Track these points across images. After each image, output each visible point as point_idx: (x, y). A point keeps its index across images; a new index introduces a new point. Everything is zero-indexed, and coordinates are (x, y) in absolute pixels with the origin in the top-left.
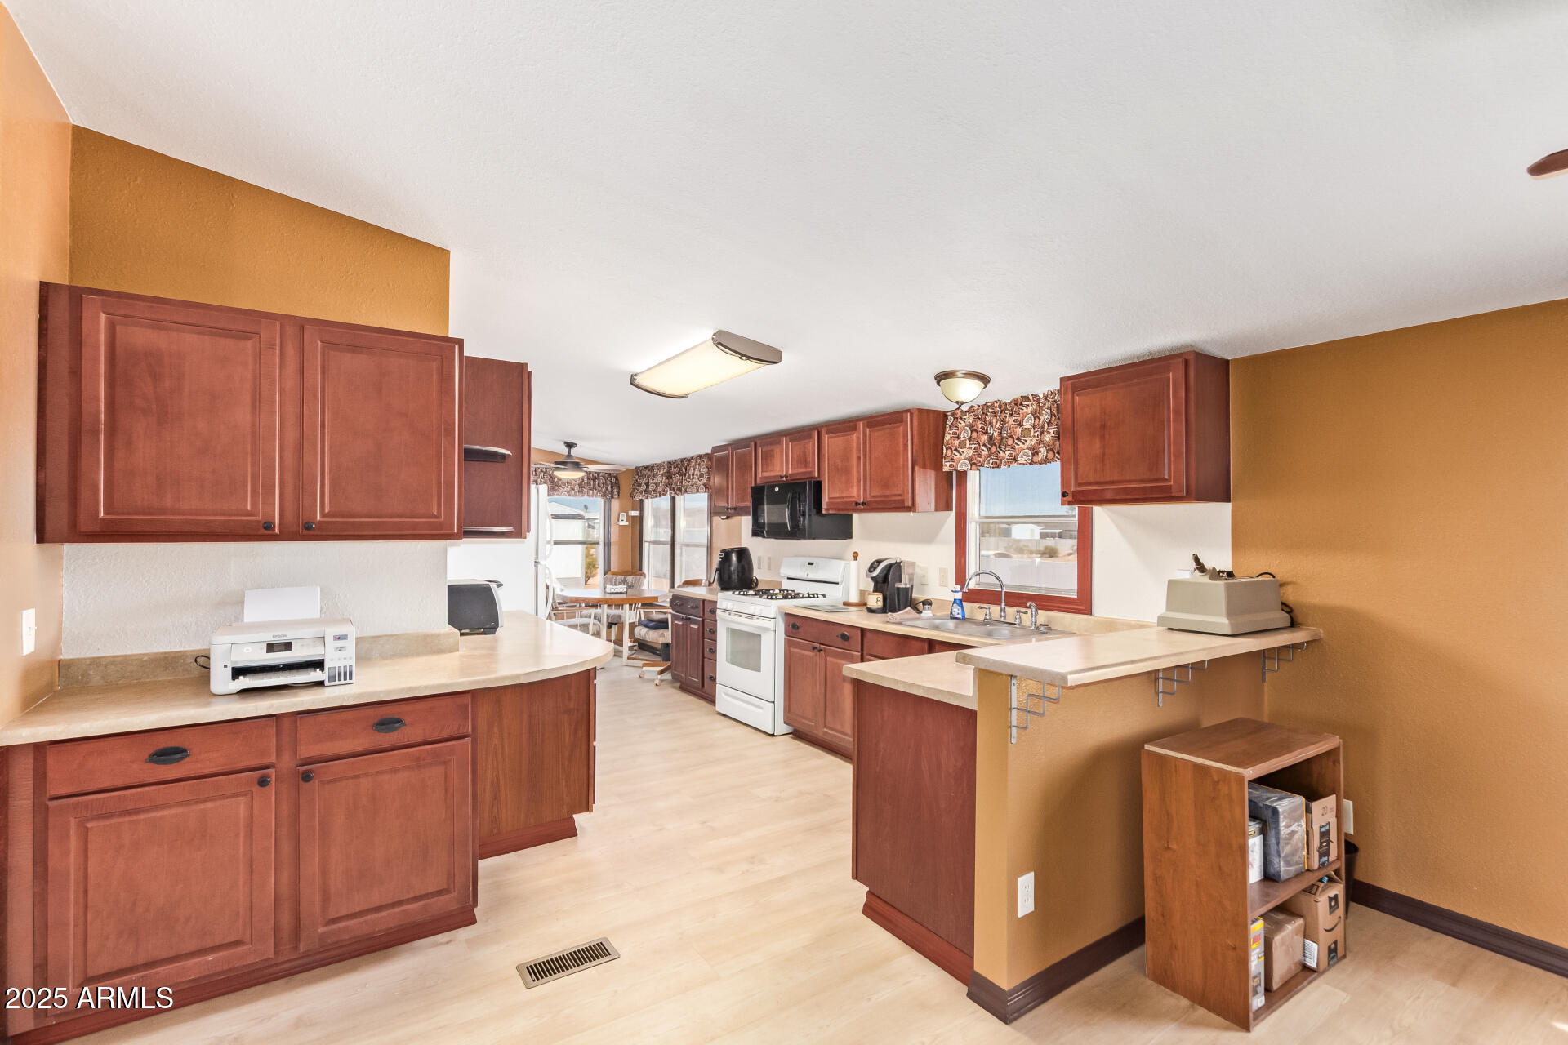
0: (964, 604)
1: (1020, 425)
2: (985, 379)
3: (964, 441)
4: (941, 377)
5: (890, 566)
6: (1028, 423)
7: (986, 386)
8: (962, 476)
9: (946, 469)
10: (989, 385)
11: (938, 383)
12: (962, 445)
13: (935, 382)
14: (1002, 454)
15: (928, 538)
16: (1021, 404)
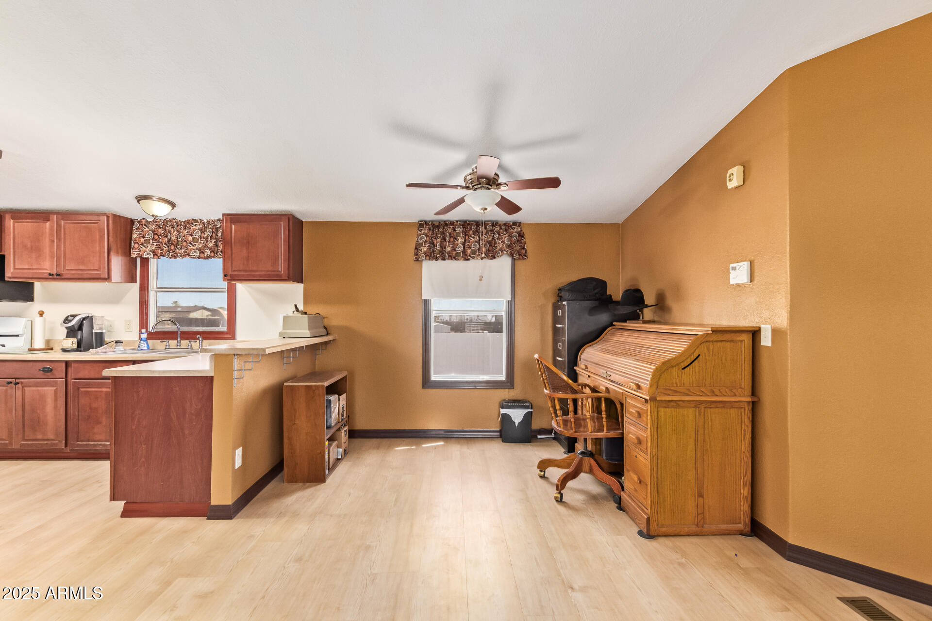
0: (148, 341)
1: (191, 235)
2: (173, 205)
3: (149, 240)
4: (139, 199)
5: (84, 319)
6: (197, 235)
7: (173, 209)
8: (145, 262)
9: (133, 256)
10: (175, 208)
11: (138, 202)
12: (147, 242)
13: (136, 201)
14: (177, 251)
15: (115, 300)
16: (192, 223)
